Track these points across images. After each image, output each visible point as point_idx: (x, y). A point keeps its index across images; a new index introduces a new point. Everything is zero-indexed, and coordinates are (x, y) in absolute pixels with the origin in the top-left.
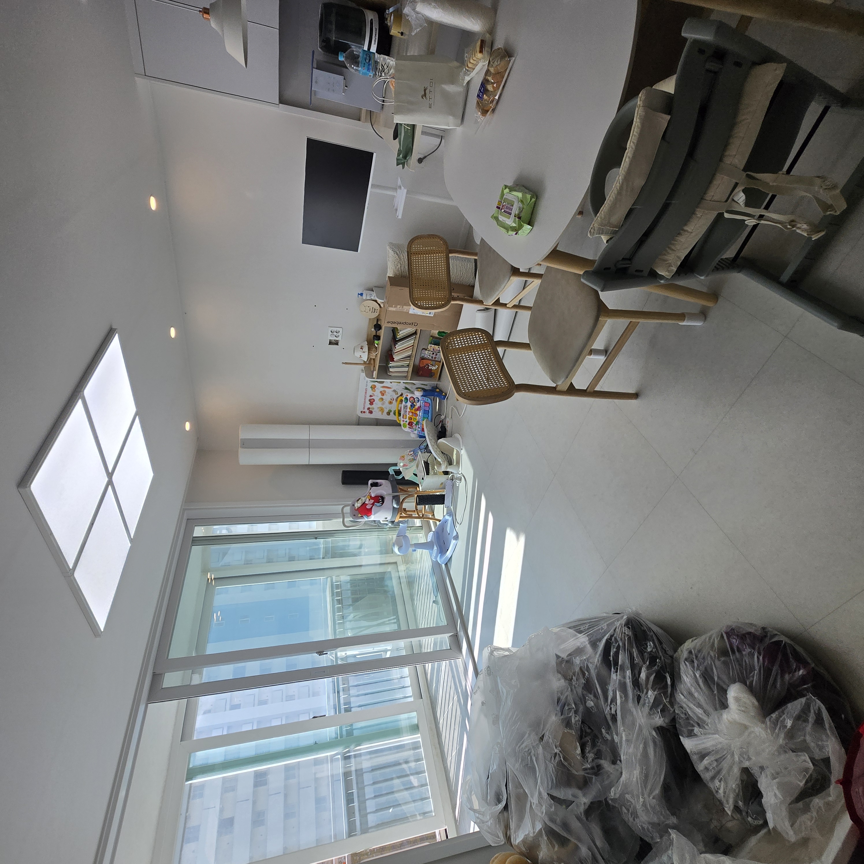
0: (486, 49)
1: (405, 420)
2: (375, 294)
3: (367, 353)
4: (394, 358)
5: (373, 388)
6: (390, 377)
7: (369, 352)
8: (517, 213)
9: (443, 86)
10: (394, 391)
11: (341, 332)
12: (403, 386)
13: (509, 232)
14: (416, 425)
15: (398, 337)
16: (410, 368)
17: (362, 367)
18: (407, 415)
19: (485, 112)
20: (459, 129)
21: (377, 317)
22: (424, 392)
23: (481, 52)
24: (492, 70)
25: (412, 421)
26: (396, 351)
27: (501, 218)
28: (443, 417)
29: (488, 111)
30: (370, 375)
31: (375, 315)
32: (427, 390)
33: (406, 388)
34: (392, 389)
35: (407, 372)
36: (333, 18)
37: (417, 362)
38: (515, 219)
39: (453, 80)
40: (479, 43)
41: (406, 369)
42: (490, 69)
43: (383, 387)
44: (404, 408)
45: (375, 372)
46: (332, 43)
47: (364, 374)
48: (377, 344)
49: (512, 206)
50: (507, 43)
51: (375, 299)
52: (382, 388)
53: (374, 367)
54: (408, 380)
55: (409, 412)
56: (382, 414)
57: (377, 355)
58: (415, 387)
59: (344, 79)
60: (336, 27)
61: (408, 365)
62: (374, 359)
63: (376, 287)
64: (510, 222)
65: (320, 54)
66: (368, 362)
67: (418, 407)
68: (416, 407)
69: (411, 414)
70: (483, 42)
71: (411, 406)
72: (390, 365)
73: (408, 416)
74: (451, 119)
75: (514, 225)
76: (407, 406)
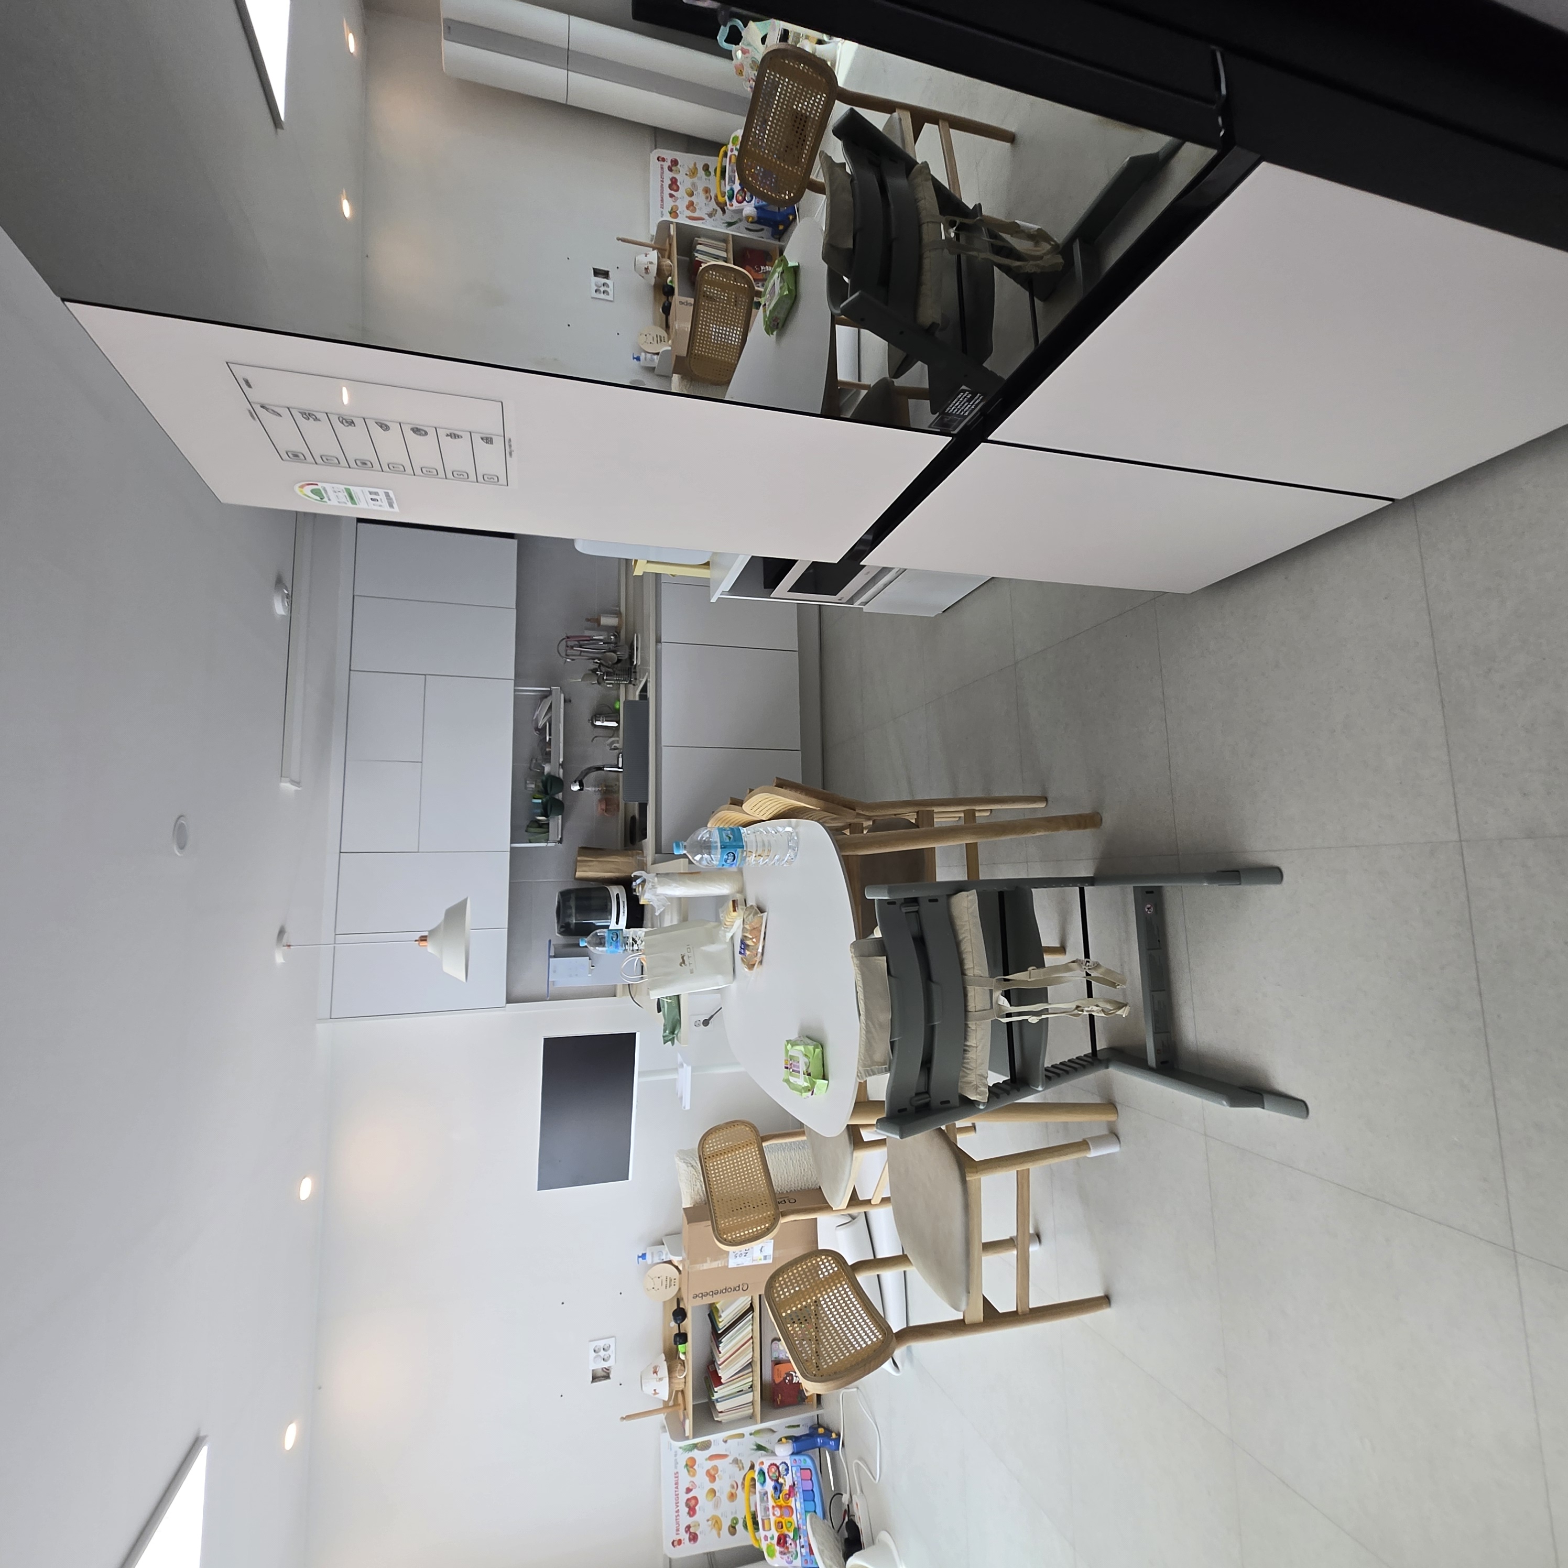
0: (740, 908)
1: (769, 1534)
2: (667, 1249)
3: (667, 1379)
4: (720, 1378)
5: (691, 1465)
6: (719, 1426)
7: (670, 1378)
8: (805, 1069)
9: (703, 948)
10: (736, 1461)
11: (612, 1348)
12: (750, 1441)
13: (803, 1094)
14: (793, 1539)
15: (721, 1325)
16: (755, 1393)
17: (661, 1417)
18: (771, 1517)
19: (751, 967)
20: (734, 986)
21: (676, 1294)
22: (794, 1442)
23: (735, 910)
24: (747, 927)
25: (785, 1531)
26: (722, 1360)
27: (792, 1079)
28: (845, 1498)
29: (754, 965)
30: (679, 1435)
31: (673, 1292)
32: (801, 1436)
33: (760, 1448)
34: (730, 1459)
35: (752, 1403)
36: (572, 903)
37: (768, 1376)
38: (805, 1078)
39: (712, 939)
40: (731, 903)
41: (748, 1397)
42: (746, 926)
43: (712, 1457)
44: (762, 1500)
45: (687, 1422)
46: (572, 927)
47: (667, 1435)
48: (684, 1353)
49: (798, 1062)
50: (757, 900)
51: (668, 1259)
52: (708, 1462)
53: (685, 1409)
54: (756, 1423)
55: (773, 1507)
56: (719, 1535)
57: (687, 1378)
58: (776, 1437)
59: (590, 959)
60: (576, 909)
61: (751, 1387)
62: (682, 1392)
63: (667, 1235)
64: (802, 1081)
65: (558, 939)
66: (671, 1403)
67: (790, 1487)
68: (786, 1488)
69: (778, 1512)
70: (734, 902)
71: (775, 1488)
72: (716, 1396)
73: (773, 1519)
74: (720, 978)
75: (806, 1084)
76: (766, 1493)
